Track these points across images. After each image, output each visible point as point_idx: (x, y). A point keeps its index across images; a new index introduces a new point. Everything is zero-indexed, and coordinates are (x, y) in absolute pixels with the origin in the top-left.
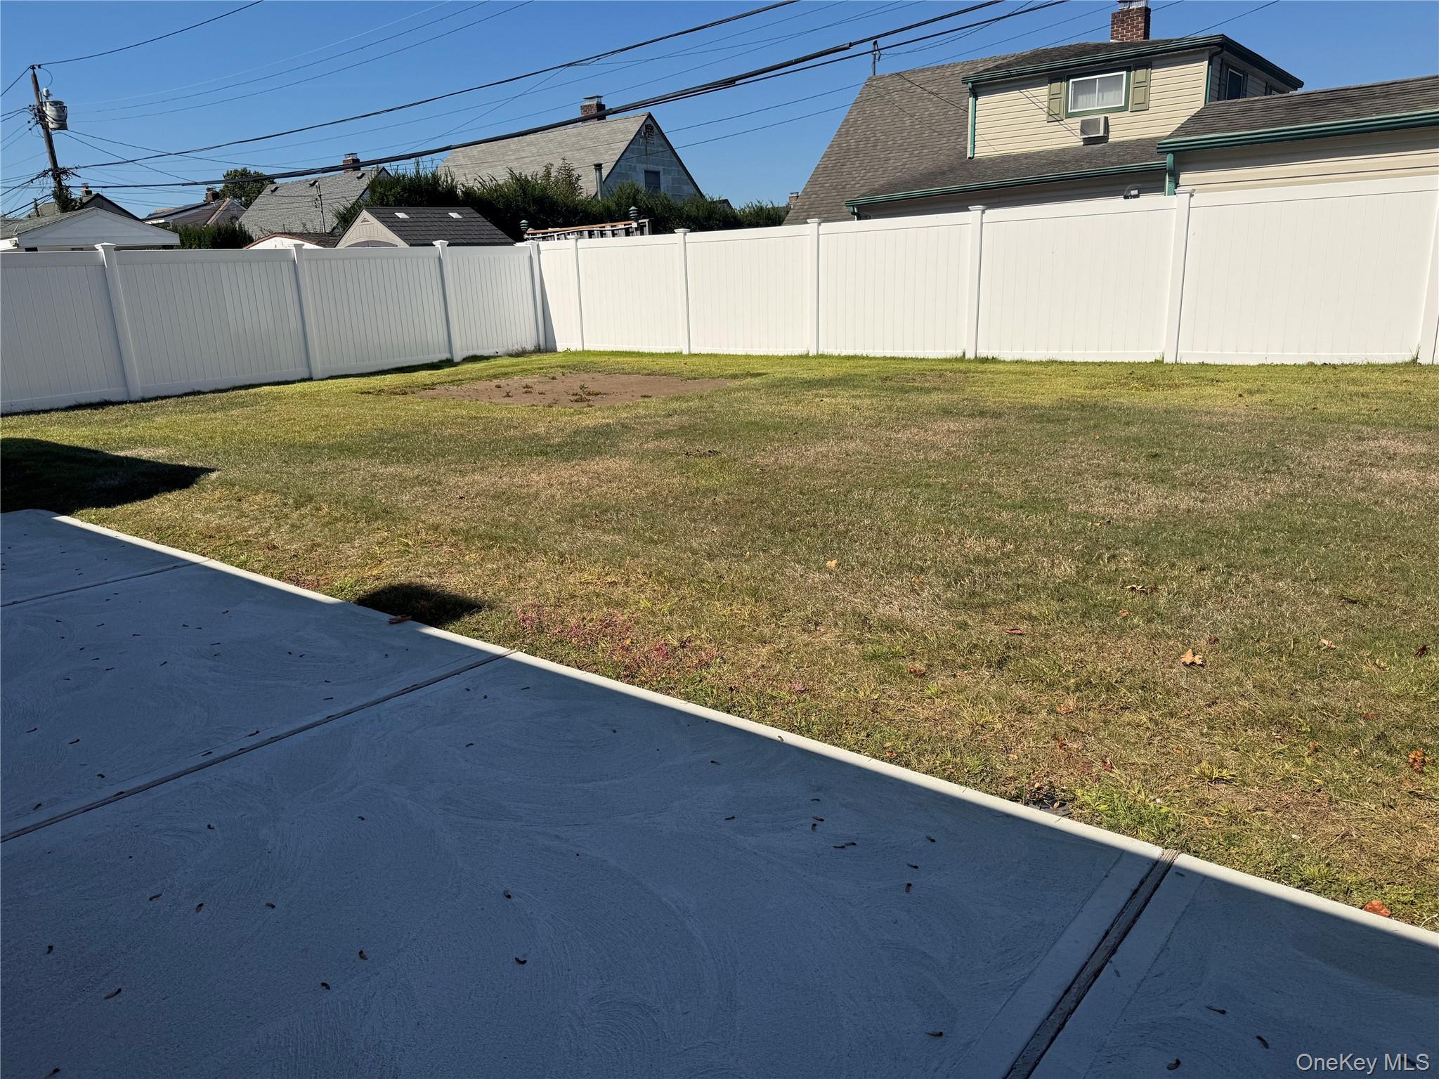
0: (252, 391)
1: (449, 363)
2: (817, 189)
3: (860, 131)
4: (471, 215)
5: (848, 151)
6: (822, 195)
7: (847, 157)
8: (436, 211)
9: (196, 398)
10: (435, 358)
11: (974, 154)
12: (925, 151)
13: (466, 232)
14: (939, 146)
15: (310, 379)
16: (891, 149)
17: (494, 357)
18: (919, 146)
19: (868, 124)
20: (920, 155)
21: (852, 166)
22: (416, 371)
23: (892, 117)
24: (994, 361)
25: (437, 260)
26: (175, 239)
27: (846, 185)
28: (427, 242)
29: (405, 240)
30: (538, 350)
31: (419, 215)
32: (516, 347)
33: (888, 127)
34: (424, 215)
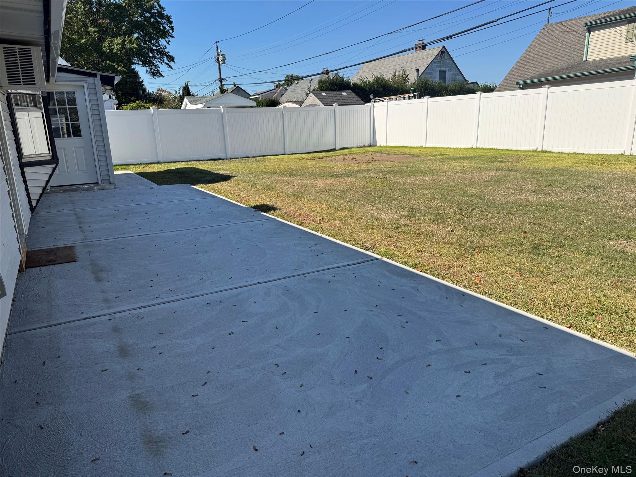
0: (264, 157)
1: (334, 150)
2: (511, 77)
3: (536, 50)
4: (351, 93)
5: (529, 59)
6: (513, 80)
7: (528, 62)
8: (337, 92)
9: (246, 159)
10: (329, 148)
11: (587, 59)
12: (565, 58)
13: (347, 100)
14: (572, 55)
15: (285, 154)
16: (549, 58)
17: (351, 148)
18: (563, 56)
19: (540, 46)
20: (563, 60)
21: (529, 66)
22: (321, 153)
23: (552, 43)
24: (550, 152)
25: (333, 111)
26: (254, 104)
27: (525, 75)
28: (331, 104)
29: (323, 104)
30: (370, 146)
31: (330, 94)
32: (361, 145)
33: (550, 47)
34: (332, 94)
